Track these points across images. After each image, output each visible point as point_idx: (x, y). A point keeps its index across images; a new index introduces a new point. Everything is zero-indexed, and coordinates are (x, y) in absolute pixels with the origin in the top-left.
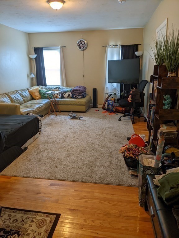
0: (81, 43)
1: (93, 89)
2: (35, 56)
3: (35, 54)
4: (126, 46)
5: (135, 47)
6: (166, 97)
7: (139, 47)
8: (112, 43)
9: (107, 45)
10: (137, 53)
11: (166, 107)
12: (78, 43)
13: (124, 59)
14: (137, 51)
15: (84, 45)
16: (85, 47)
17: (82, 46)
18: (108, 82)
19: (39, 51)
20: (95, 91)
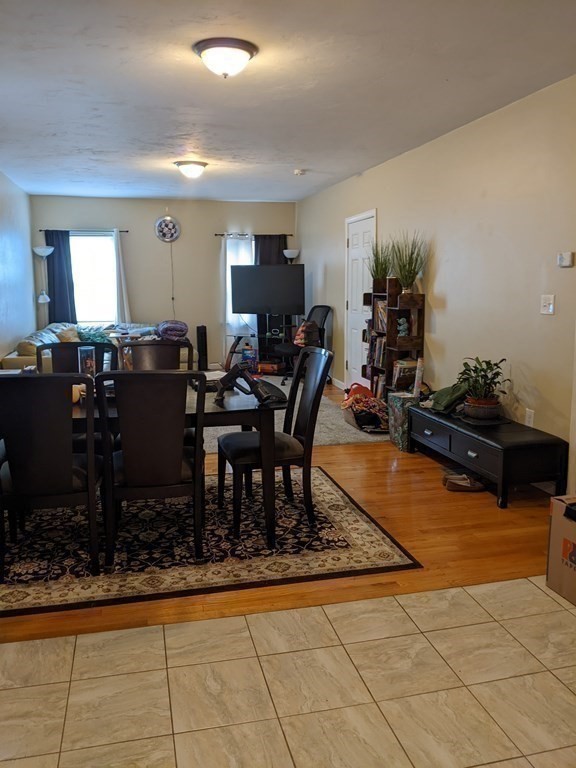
0: (167, 226)
1: (198, 328)
2: (50, 250)
3: (47, 245)
4: (264, 237)
5: (282, 241)
6: (401, 321)
7: (290, 240)
8: (233, 230)
9: (225, 233)
10: (287, 253)
11: (402, 334)
12: (160, 225)
13: (261, 263)
14: (286, 249)
15: (173, 231)
16: (175, 235)
17: (168, 232)
18: (234, 312)
19: (57, 240)
20: (202, 332)
